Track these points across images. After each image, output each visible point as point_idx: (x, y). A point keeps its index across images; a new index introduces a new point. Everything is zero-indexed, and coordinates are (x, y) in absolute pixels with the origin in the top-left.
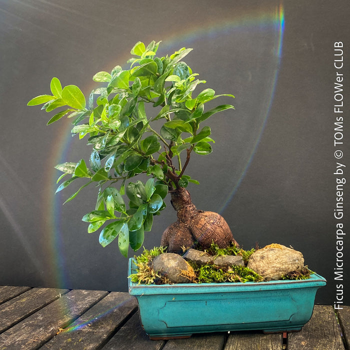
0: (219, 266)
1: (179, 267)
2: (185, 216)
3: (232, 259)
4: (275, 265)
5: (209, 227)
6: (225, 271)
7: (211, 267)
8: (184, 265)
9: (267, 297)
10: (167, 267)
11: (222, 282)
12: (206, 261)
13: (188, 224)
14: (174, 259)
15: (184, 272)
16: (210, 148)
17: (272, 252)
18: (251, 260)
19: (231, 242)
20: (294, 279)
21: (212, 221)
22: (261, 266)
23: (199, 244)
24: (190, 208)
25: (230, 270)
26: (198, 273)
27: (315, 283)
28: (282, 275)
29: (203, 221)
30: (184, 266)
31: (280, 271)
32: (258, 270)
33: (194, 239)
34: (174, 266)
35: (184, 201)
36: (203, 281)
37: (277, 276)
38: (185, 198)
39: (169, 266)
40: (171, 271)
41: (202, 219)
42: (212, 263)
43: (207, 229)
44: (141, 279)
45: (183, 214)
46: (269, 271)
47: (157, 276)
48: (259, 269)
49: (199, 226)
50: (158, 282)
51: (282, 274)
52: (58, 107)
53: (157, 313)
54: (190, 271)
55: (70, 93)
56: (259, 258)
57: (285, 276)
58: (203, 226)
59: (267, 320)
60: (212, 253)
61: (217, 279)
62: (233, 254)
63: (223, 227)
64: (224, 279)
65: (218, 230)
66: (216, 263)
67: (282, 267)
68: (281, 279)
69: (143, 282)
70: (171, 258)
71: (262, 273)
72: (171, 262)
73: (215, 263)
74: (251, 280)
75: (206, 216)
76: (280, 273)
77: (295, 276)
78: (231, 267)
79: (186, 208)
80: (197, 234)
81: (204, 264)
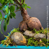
1: (20, 39)
2: (25, 19)
3: (42, 36)
6: (39, 41)
10: (15, 39)
13: (26, 22)
14: (19, 35)
15: (21, 41)
24: (27, 16)
25: (41, 41)
26: (27, 41)
29: (31, 21)
30: (22, 39)
33: (28, 27)
35: (25, 13)
36: (29, 45)
40: (17, 41)
43: (32, 24)
47: (11, 43)
49: (29, 22)
50: (11, 45)
60: (34, 32)
62: (41, 33)
65: (36, 24)
66: (35, 37)
72: (17, 36)
75: (32, 19)
78: (41, 39)
79: (25, 16)
80: (29, 25)
81: (31, 37)
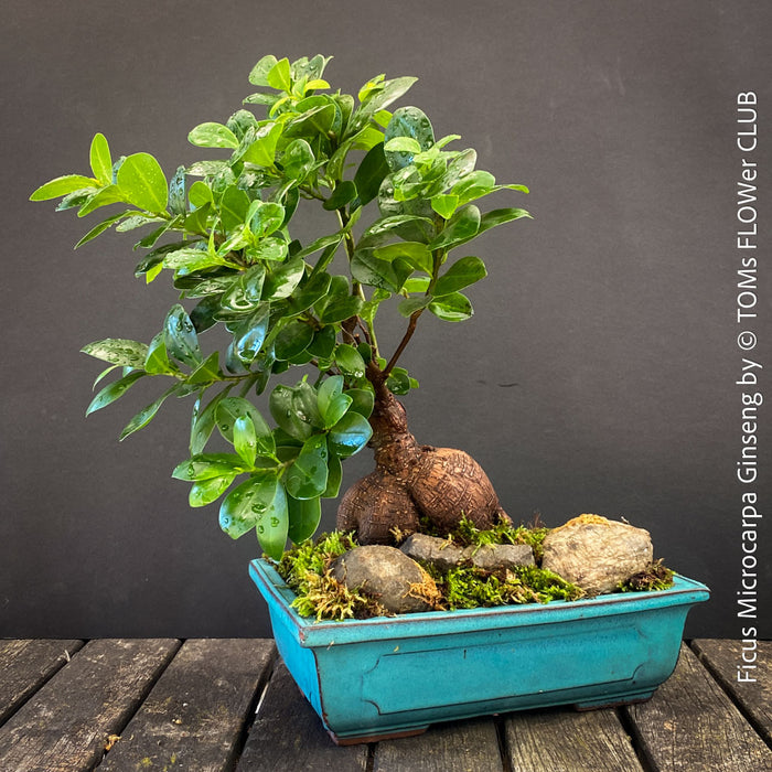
0: (486, 568)
1: (403, 578)
2: (397, 460)
3: (512, 553)
4: (603, 561)
5: (454, 483)
6: (502, 580)
7: (468, 573)
8: (414, 571)
9: (590, 632)
10: (378, 578)
11: (501, 604)
12: (455, 559)
13: (402, 478)
14: (390, 557)
15: (416, 587)
16: (467, 305)
17: (590, 534)
18: (548, 554)
19: (496, 516)
20: (644, 590)
21: (458, 470)
22: (575, 564)
23: (430, 521)
24: (407, 441)
25: (511, 578)
26: (444, 587)
27: (688, 596)
28: (620, 582)
29: (438, 471)
30: (414, 574)
31: (615, 573)
32: (568, 575)
33: (420, 511)
34: (392, 574)
35: (395, 426)
36: (460, 606)
37: (609, 586)
38: (397, 419)
39: (381, 576)
40: (388, 586)
41: (435, 466)
42: (468, 563)
43: (450, 488)
44: (321, 608)
45: (392, 456)
46: (592, 576)
47: (359, 599)
48: (571, 571)
49: (431, 482)
50: (361, 612)
51: (619, 580)
52: (101, 204)
53: (359, 683)
54: (426, 584)
55: (138, 171)
56: (565, 549)
57: (626, 584)
58: (441, 482)
59: (589, 681)
60: (463, 541)
61: (489, 598)
62: (505, 540)
63: (482, 482)
64: (503, 597)
65: (473, 489)
66: (478, 562)
67: (618, 565)
68: (618, 591)
69: (326, 616)
70: (381, 556)
71: (578, 580)
72: (383, 566)
73: (475, 563)
74: (558, 597)
75: (444, 459)
76: (616, 577)
77: (645, 584)
78: (513, 570)
79: (398, 441)
80: (428, 499)
81: (454, 566)
